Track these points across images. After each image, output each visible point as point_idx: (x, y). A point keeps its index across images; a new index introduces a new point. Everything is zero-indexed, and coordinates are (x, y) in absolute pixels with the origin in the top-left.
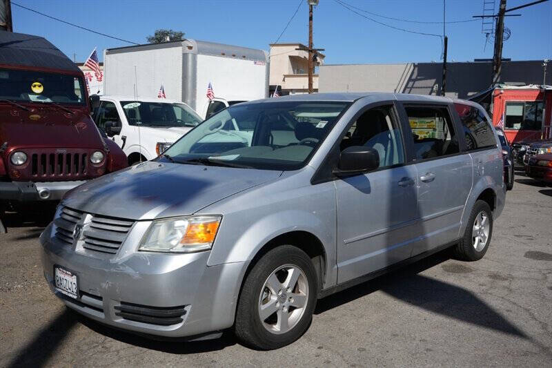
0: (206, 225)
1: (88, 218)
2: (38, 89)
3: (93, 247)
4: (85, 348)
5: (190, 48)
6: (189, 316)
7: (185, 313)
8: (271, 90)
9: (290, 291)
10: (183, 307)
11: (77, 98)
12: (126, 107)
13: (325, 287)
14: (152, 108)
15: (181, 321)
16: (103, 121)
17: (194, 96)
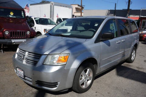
0: (64, 57)
1: (27, 53)
2: (12, 14)
3: (29, 62)
4: (26, 92)
5: (52, 4)
6: (59, 85)
7: (58, 84)
8: (73, 16)
9: (88, 75)
10: (57, 82)
11: (22, 17)
12: (36, 19)
13: (97, 73)
14: (42, 20)
15: (56, 87)
16: (30, 23)
17: (53, 16)
